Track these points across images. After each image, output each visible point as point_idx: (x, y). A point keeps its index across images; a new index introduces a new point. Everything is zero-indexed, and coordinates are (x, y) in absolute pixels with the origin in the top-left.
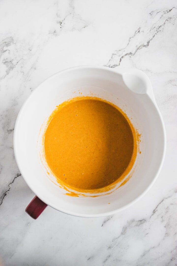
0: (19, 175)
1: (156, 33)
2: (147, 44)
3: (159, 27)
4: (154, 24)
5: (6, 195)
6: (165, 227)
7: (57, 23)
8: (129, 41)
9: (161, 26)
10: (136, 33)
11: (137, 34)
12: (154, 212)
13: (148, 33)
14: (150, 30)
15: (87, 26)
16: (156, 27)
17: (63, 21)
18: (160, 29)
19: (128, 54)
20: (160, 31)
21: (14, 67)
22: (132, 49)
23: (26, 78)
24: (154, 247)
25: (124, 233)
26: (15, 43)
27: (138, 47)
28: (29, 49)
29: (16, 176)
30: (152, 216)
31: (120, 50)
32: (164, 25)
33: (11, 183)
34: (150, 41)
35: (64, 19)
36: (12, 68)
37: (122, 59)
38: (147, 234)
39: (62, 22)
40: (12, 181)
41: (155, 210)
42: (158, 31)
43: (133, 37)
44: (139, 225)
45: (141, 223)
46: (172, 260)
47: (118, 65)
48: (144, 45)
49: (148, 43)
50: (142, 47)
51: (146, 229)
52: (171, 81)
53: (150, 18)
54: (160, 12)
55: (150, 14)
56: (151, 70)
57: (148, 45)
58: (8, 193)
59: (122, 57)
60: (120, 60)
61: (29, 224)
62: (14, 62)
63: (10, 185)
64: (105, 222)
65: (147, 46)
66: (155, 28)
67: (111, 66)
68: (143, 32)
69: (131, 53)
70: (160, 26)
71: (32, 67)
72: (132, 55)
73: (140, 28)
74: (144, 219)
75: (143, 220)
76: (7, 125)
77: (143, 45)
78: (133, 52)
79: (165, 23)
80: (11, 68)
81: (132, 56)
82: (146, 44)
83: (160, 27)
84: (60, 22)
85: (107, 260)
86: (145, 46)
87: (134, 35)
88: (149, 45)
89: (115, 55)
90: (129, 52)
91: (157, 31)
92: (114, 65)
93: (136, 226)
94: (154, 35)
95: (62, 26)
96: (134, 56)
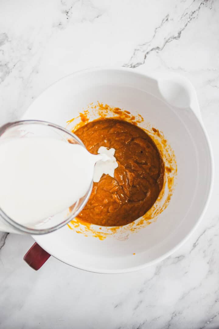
1: (188, 21)
2: (178, 36)
4: (186, 9)
6: (208, 263)
7: (63, 12)
8: (155, 32)
9: (195, 12)
10: (164, 22)
12: (194, 246)
13: (179, 21)
14: (182, 17)
15: (101, 15)
16: (189, 14)
17: (69, 9)
18: (194, 15)
19: (155, 49)
20: (194, 18)
21: (10, 71)
22: (159, 42)
23: (27, 85)
24: (195, 288)
25: (157, 273)
26: (10, 41)
27: (167, 39)
28: (28, 48)
30: (192, 251)
31: (144, 45)
32: (199, 10)
34: (181, 31)
35: (72, 7)
36: (8, 73)
37: (148, 56)
38: (186, 273)
41: (195, 244)
42: (191, 19)
43: (160, 27)
44: (177, 263)
45: (179, 261)
46: (216, 301)
47: (142, 63)
49: (180, 33)
50: (172, 40)
51: (185, 267)
52: (210, 81)
53: (181, 2)
56: (184, 69)
59: (148, 53)
60: (144, 57)
62: (10, 65)
65: (178, 38)
66: (187, 14)
67: (133, 65)
68: (172, 20)
69: (158, 48)
70: (193, 11)
71: (33, 70)
72: (160, 49)
73: (168, 15)
74: (182, 256)
77: (173, 36)
78: (161, 47)
79: (199, 8)
80: (6, 73)
81: (159, 51)
82: (176, 35)
83: (193, 13)
84: (66, 11)
85: (138, 306)
86: (175, 38)
87: (162, 25)
88: (181, 37)
89: (138, 51)
90: (155, 47)
91: (190, 18)
92: (138, 64)
93: (173, 264)
94: (186, 24)
95: (69, 16)
96: (162, 51)
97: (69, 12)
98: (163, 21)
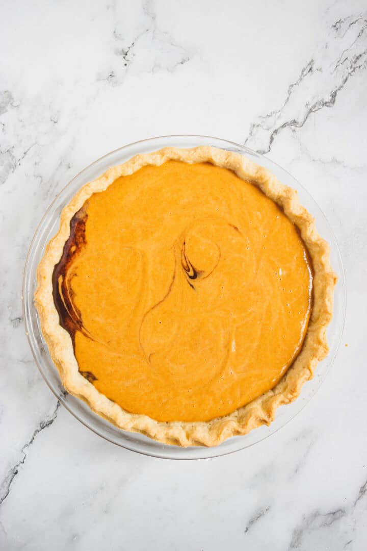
0: (44, 425)
1: (349, 73)
2: (332, 99)
3: (356, 57)
4: (344, 51)
5: (16, 473)
7: (117, 53)
8: (290, 92)
9: (360, 55)
10: (305, 73)
11: (306, 76)
12: (362, 491)
13: (332, 74)
14: (337, 66)
15: (189, 60)
16: (350, 59)
17: (129, 48)
18: (360, 63)
19: (289, 125)
20: (360, 67)
21: (18, 163)
22: (296, 111)
23: (49, 191)
25: (296, 544)
26: (18, 106)
27: (311, 106)
28: (51, 120)
29: (39, 428)
30: (359, 501)
31: (268, 116)
33: (27, 445)
34: (336, 91)
35: (133, 44)
36: (12, 167)
37: (275, 137)
38: (348, 543)
39: (127, 52)
40: (30, 441)
41: (364, 487)
42: (355, 68)
43: (297, 83)
44: (331, 524)
45: (335, 519)
47: (267, 150)
48: (324, 101)
49: (334, 95)
50: (321, 107)
51: (346, 533)
53: (335, 38)
54: (357, 22)
55: (335, 26)
56: (343, 162)
57: (334, 102)
58: (21, 467)
59: (276, 132)
60: (270, 140)
61: (75, 537)
62: (18, 153)
63: (25, 450)
64: (251, 522)
65: (331, 105)
66: (347, 61)
68: (320, 70)
69: (294, 122)
70: (358, 55)
71: (61, 163)
72: (298, 126)
73: (312, 61)
74: (340, 510)
75: (337, 511)
76: (8, 307)
77: (322, 100)
78: (300, 120)
80: (10, 167)
81: (297, 129)
82: (328, 98)
83: (358, 58)
84: (123, 51)
86: (325, 104)
87: (301, 79)
88: (336, 102)
89: (259, 128)
90: (289, 120)
91: (351, 67)
93: (324, 525)
94: (345, 78)
95: (127, 60)
96: (301, 128)
97: (128, 54)
98: (303, 71)
